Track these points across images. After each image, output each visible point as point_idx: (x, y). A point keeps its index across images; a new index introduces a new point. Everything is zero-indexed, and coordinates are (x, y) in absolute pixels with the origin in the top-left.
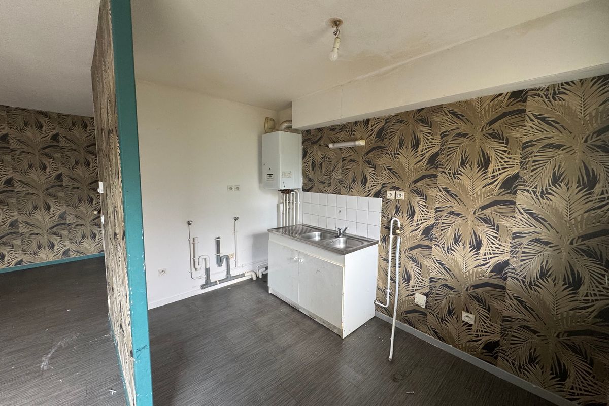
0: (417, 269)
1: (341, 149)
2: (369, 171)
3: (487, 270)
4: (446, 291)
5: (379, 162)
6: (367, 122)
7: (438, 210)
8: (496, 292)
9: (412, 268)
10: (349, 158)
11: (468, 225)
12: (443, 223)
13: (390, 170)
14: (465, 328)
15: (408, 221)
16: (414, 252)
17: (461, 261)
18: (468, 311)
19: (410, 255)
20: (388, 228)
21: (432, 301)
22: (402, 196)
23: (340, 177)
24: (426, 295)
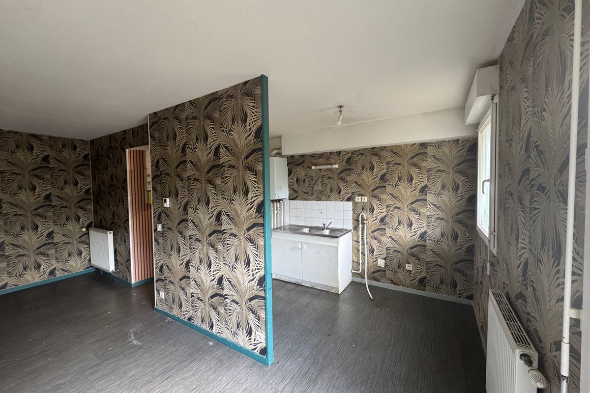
0: (378, 244)
1: (320, 170)
2: (342, 185)
3: (416, 237)
4: (396, 253)
5: (349, 178)
6: (339, 153)
7: (388, 206)
8: (422, 249)
9: (375, 244)
10: (327, 177)
11: (405, 214)
12: (391, 214)
13: (357, 183)
14: (408, 273)
15: (371, 214)
16: (375, 233)
17: (402, 234)
18: (409, 263)
19: (373, 236)
20: (358, 221)
21: (388, 262)
22: (365, 199)
23: (321, 189)
24: (385, 259)
